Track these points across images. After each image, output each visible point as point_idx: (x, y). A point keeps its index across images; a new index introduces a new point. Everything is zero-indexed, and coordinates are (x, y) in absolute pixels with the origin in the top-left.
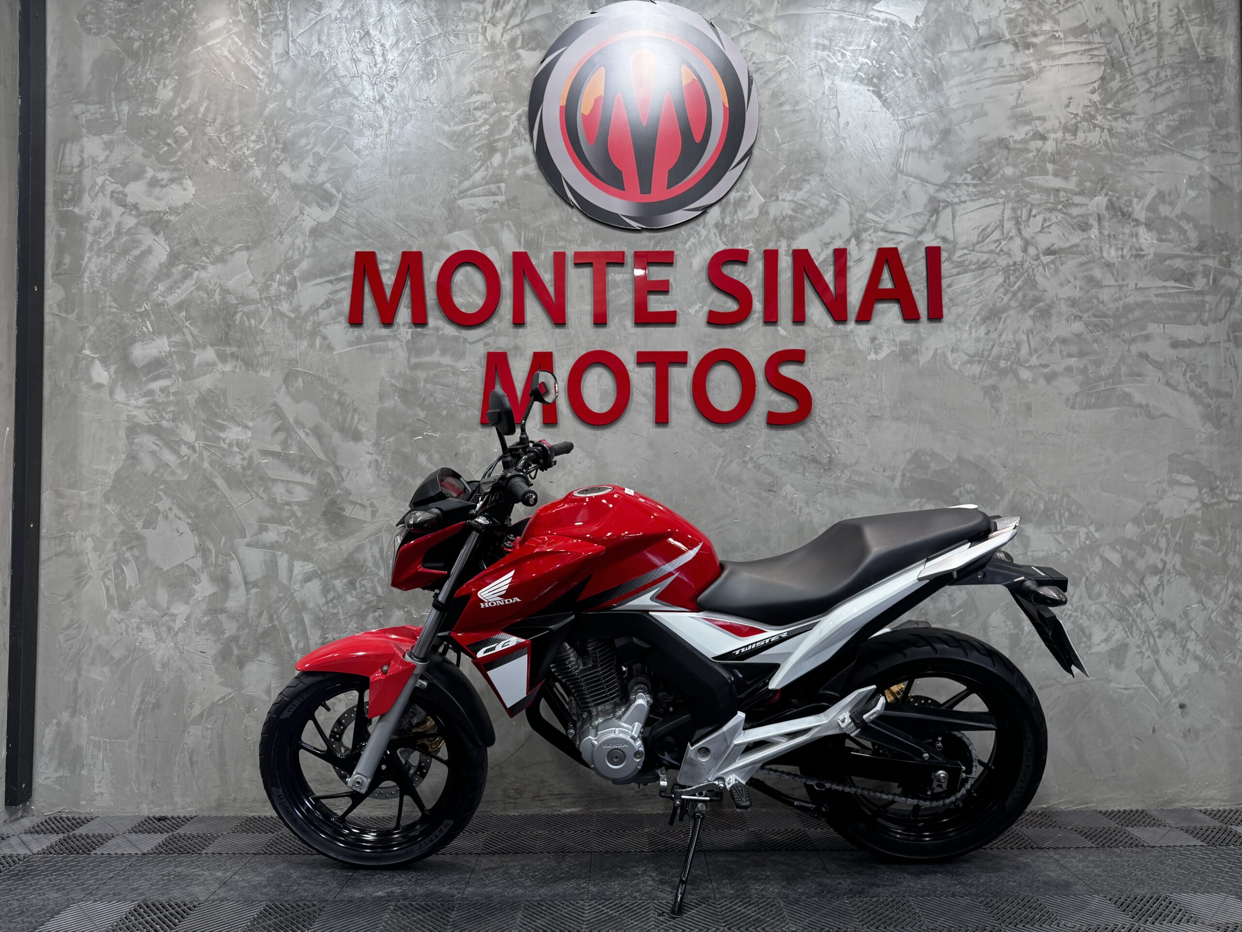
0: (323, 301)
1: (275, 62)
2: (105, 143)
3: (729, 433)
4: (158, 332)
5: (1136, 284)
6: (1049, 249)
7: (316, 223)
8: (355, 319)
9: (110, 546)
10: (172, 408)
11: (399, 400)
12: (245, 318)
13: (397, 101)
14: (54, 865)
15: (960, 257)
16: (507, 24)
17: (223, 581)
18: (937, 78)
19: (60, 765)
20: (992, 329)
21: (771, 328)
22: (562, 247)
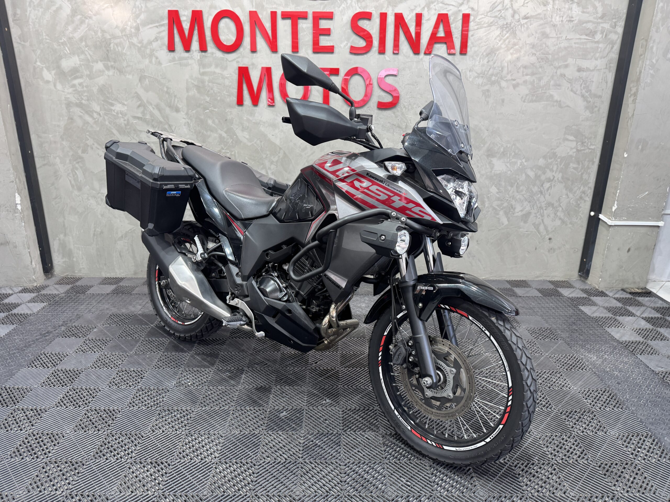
0: (153, 38)
4: (73, 53)
5: (566, 37)
6: (525, 16)
8: (171, 48)
9: (68, 161)
10: (86, 94)
11: (196, 91)
12: (116, 47)
14: (72, 298)
15: (479, 19)
19: (63, 256)
20: (491, 59)
21: (382, 56)
22: (275, 8)
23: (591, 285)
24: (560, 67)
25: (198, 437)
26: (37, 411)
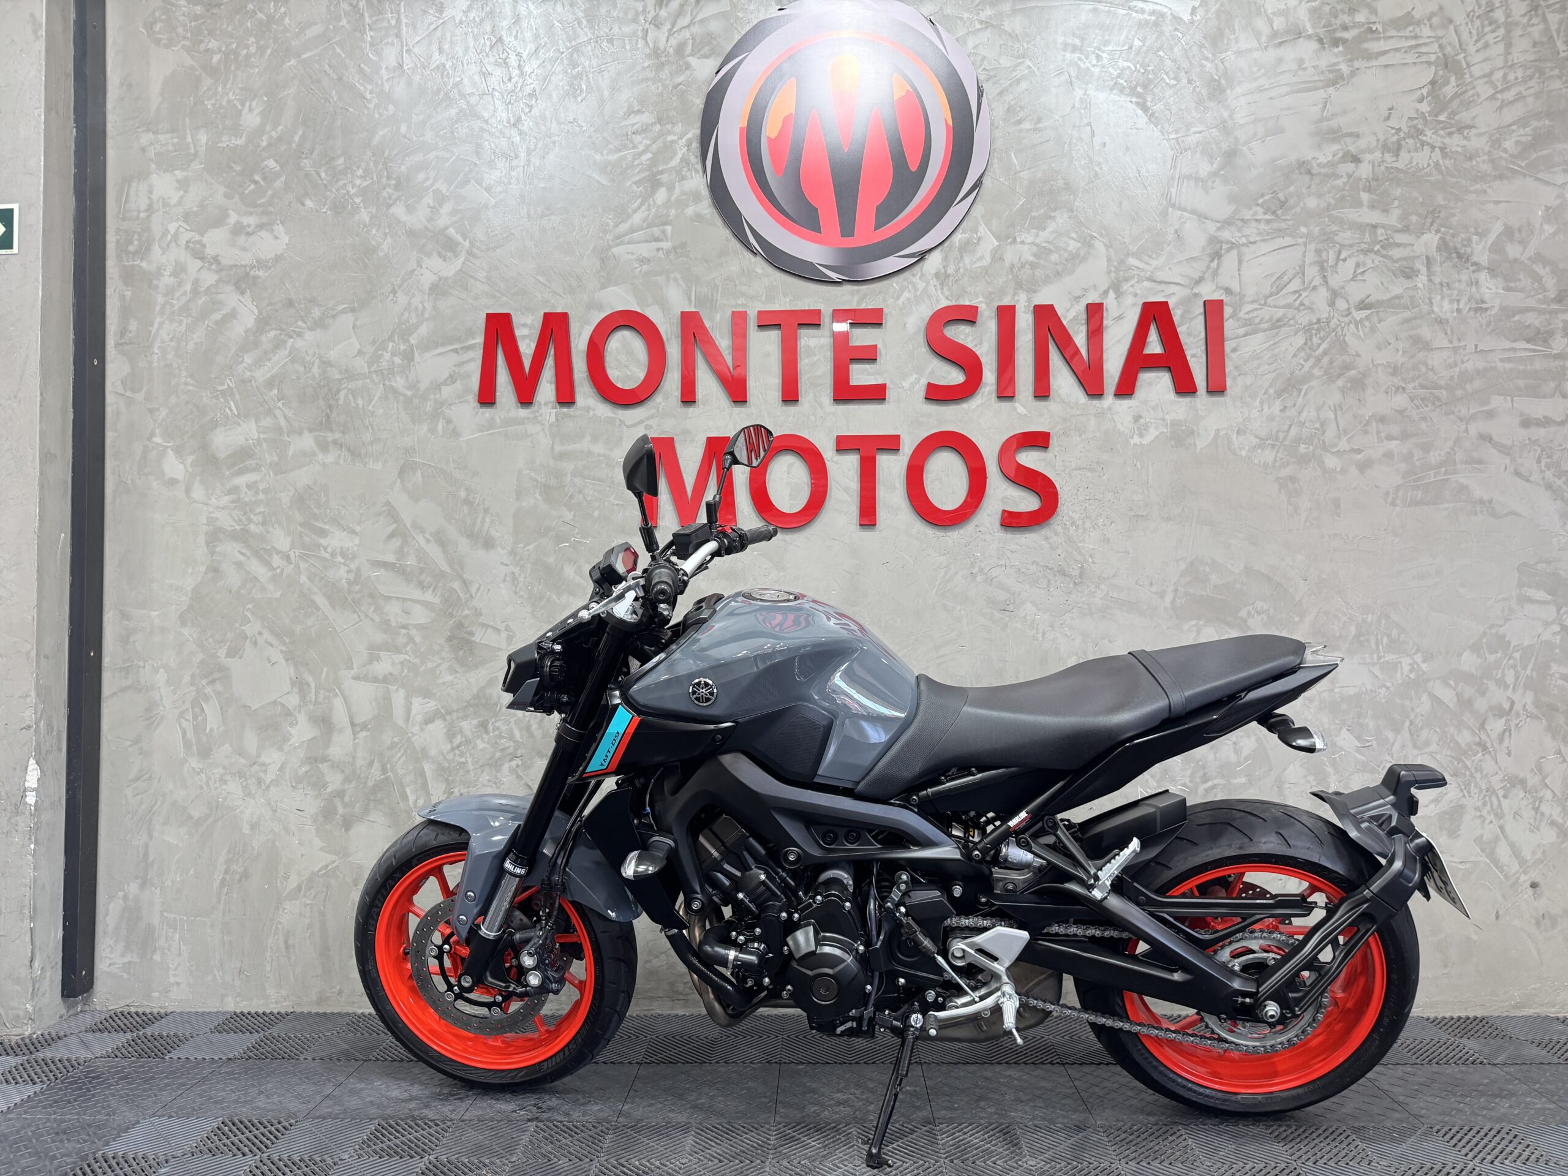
0: (445, 375)
1: (385, 78)
2: (178, 181)
3: (953, 537)
4: (244, 415)
5: (1476, 346)
6: (1363, 301)
7: (436, 278)
8: (487, 396)
9: (187, 679)
10: (262, 509)
11: (540, 498)
12: (351, 397)
13: (537, 124)
14: (121, 1072)
15: (1248, 313)
16: (673, 26)
17: (324, 723)
18: (1219, 85)
19: (127, 948)
20: (1289, 404)
21: (1006, 404)
22: (742, 305)
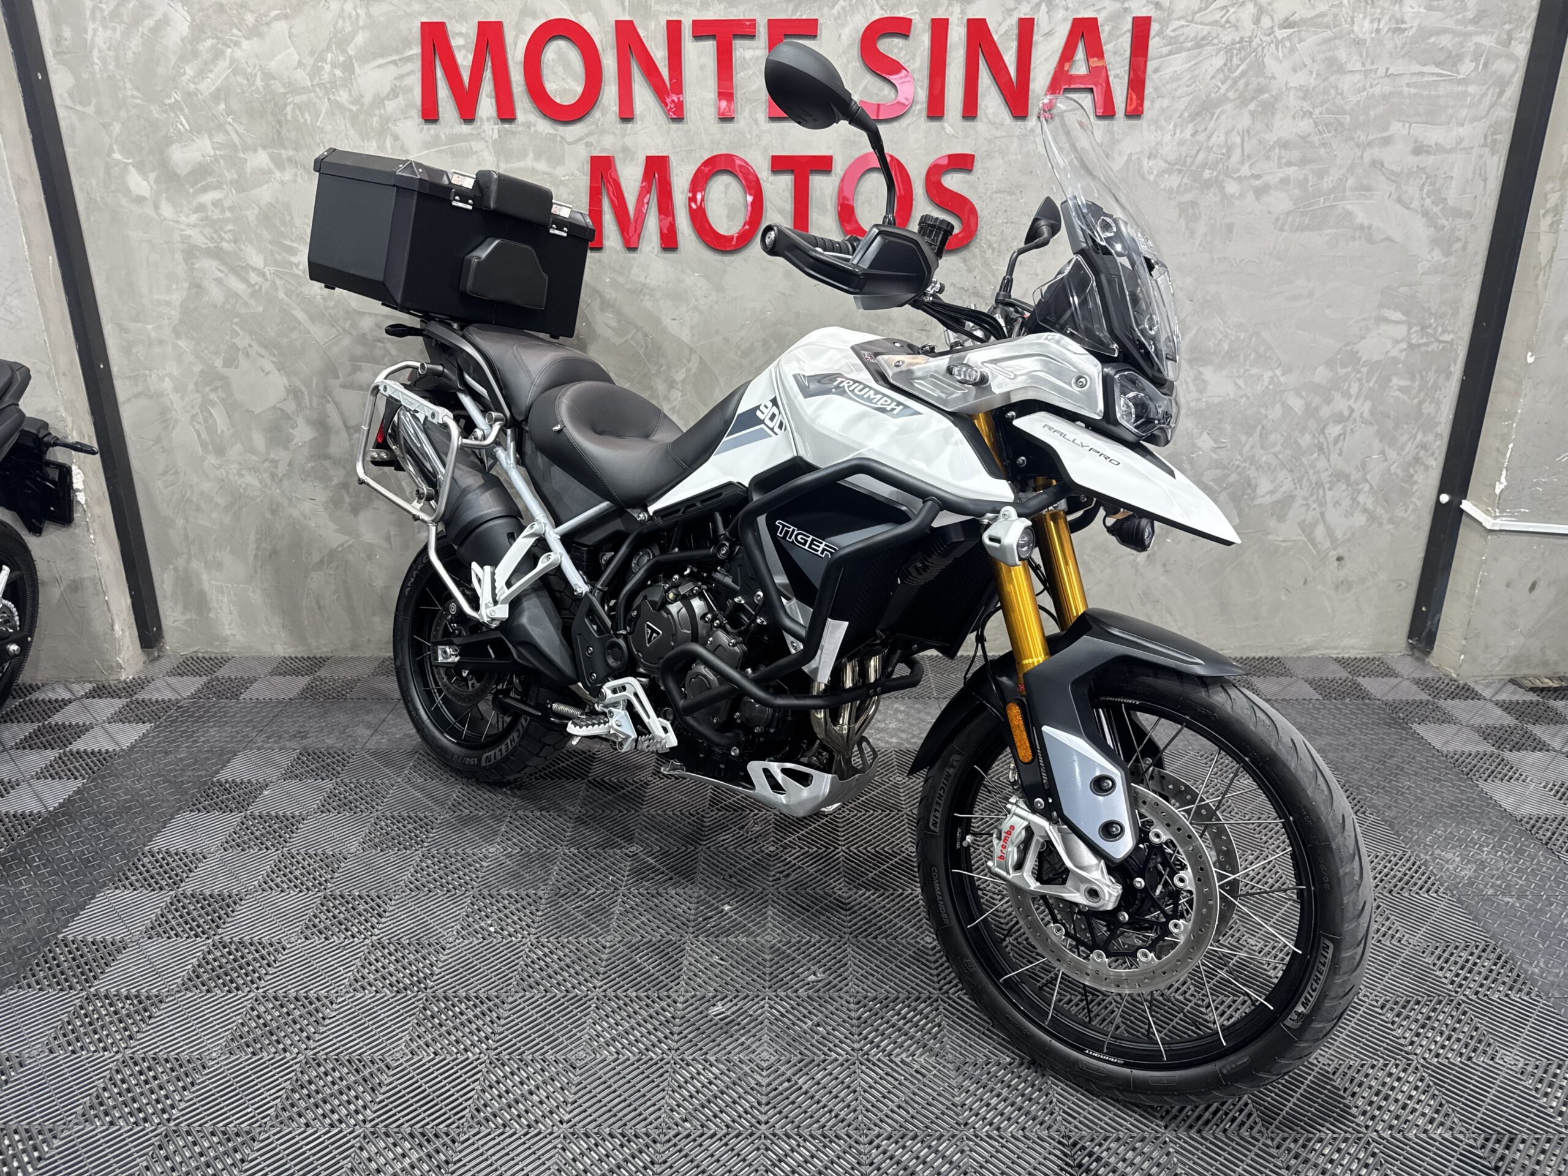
0: (387, 89)
4: (197, 130)
5: (1387, 69)
6: (1287, 19)
8: (430, 114)
9: (191, 387)
10: (230, 227)
12: (298, 113)
14: (209, 711)
15: (1174, 31)
17: (322, 426)
19: (186, 608)
20: (1201, 128)
21: (935, 124)
22: (677, 12)
23: (1438, 668)
24: (1370, 144)
25: (518, 1069)
26: (140, 1002)
